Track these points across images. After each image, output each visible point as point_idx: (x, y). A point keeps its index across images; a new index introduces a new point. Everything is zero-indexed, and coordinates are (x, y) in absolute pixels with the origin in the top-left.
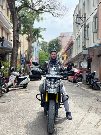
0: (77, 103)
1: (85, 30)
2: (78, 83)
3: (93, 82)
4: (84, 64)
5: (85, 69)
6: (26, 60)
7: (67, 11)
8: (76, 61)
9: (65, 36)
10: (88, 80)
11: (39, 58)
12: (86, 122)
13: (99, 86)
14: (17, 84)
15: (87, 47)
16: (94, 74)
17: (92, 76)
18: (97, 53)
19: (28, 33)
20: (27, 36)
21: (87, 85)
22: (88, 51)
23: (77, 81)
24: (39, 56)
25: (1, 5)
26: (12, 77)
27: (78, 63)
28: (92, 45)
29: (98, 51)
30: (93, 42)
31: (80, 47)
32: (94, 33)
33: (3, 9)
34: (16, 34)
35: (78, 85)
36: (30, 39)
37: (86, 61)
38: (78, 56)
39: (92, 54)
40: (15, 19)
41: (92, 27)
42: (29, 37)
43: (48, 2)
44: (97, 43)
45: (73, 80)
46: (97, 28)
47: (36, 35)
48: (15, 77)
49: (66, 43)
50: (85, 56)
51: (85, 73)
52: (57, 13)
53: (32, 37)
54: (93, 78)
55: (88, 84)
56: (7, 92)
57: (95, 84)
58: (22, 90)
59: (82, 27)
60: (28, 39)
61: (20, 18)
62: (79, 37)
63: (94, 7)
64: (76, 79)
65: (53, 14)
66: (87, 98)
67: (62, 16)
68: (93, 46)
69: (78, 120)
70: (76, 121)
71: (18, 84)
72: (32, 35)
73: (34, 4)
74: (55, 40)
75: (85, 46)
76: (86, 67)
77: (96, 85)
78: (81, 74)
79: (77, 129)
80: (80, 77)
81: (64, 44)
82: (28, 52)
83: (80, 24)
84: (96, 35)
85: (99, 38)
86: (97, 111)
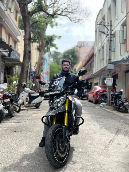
0: (103, 125)
1: (111, 40)
2: (101, 104)
3: (120, 102)
4: (108, 81)
5: (110, 87)
6: (36, 74)
7: (88, 16)
8: (98, 78)
9: (84, 46)
10: (114, 101)
11: (51, 73)
12: (115, 143)
13: (127, 108)
14: (28, 103)
15: (113, 60)
16: (121, 93)
17: (119, 96)
18: (124, 69)
19: (39, 41)
20: (38, 45)
21: (112, 107)
22: (114, 65)
23: (100, 101)
24: (50, 70)
25: (10, 7)
26: (24, 94)
27: (100, 79)
28: (119, 58)
29: (126, 66)
30: (120, 55)
31: (103, 59)
32: (121, 44)
33: (11, 12)
34: (27, 43)
35: (101, 106)
36: (41, 49)
37: (112, 78)
38: (100, 71)
39: (118, 69)
40: (27, 25)
41: (120, 37)
42: (40, 46)
43: (65, 3)
44: (125, 56)
45: (95, 100)
46: (125, 38)
47: (48, 44)
48: (27, 94)
49: (86, 55)
50: (110, 71)
51: (110, 92)
52: (76, 18)
53: (44, 46)
54: (120, 98)
55: (113, 105)
56: (18, 112)
57: (122, 105)
58: (35, 110)
59: (107, 36)
60: (39, 49)
61: (33, 24)
62: (103, 47)
63: (122, 13)
64: (98, 99)
65: (70, 18)
66: (113, 121)
67: (82, 22)
68: (120, 60)
69: (106, 142)
70: (105, 142)
71: (30, 102)
72: (44, 44)
73: (47, 6)
74: (71, 50)
75: (110, 59)
76: (111, 84)
77: (124, 107)
78: (105, 93)
79: (107, 150)
80: (103, 97)
81: (83, 56)
82: (38, 65)
83: (105, 33)
84: (123, 46)
85: (127, 51)
86: (126, 133)
